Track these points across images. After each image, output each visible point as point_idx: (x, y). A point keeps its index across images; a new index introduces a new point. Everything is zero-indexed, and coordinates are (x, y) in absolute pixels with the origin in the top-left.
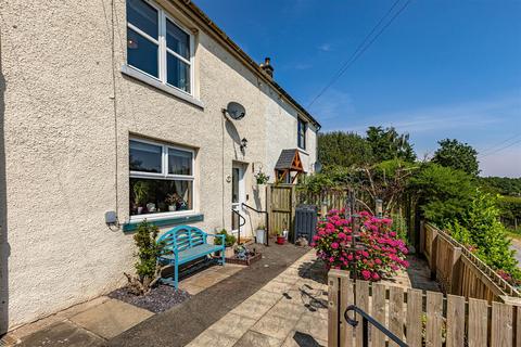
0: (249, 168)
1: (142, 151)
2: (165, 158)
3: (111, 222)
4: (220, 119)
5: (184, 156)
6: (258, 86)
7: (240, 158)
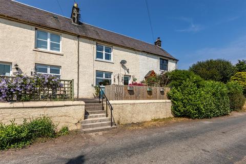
0: (132, 77)
1: (99, 74)
2: (104, 75)
3: (92, 86)
4: (120, 65)
5: (109, 74)
6: (136, 53)
7: (127, 74)
